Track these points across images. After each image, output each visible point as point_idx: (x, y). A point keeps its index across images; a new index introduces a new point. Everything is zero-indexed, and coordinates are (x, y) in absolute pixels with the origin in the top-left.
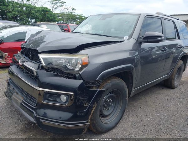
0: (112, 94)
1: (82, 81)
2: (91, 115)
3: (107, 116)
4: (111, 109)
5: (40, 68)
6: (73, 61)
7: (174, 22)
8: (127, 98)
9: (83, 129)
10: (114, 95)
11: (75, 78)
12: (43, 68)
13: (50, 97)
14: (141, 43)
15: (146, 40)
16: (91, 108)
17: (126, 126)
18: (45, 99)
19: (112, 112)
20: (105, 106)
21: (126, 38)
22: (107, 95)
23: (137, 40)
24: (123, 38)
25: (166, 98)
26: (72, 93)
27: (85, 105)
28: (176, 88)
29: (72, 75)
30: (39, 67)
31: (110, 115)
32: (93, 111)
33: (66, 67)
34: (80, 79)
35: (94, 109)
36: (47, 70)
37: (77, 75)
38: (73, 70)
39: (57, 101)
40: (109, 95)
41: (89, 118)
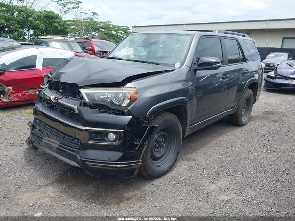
0: (163, 133)
1: (131, 117)
2: (142, 154)
3: (158, 159)
4: (163, 151)
5: (83, 105)
6: (121, 96)
7: (237, 40)
8: (182, 137)
9: (135, 170)
10: (165, 133)
11: (123, 114)
12: (85, 104)
13: (96, 136)
14: (195, 71)
15: (202, 68)
16: (142, 146)
17: (181, 170)
18: (91, 138)
19: (164, 154)
20: (156, 147)
21: (177, 65)
22: (158, 133)
23: (191, 68)
24: (174, 65)
25: (231, 137)
26: (121, 131)
27: (135, 143)
28: (245, 125)
29: (120, 111)
30: (81, 103)
31: (161, 157)
32: (144, 150)
33: (111, 102)
34: (129, 115)
35: (145, 147)
36: (91, 107)
37: (126, 111)
38: (120, 105)
39: (104, 141)
40: (159, 134)
41: (141, 158)
